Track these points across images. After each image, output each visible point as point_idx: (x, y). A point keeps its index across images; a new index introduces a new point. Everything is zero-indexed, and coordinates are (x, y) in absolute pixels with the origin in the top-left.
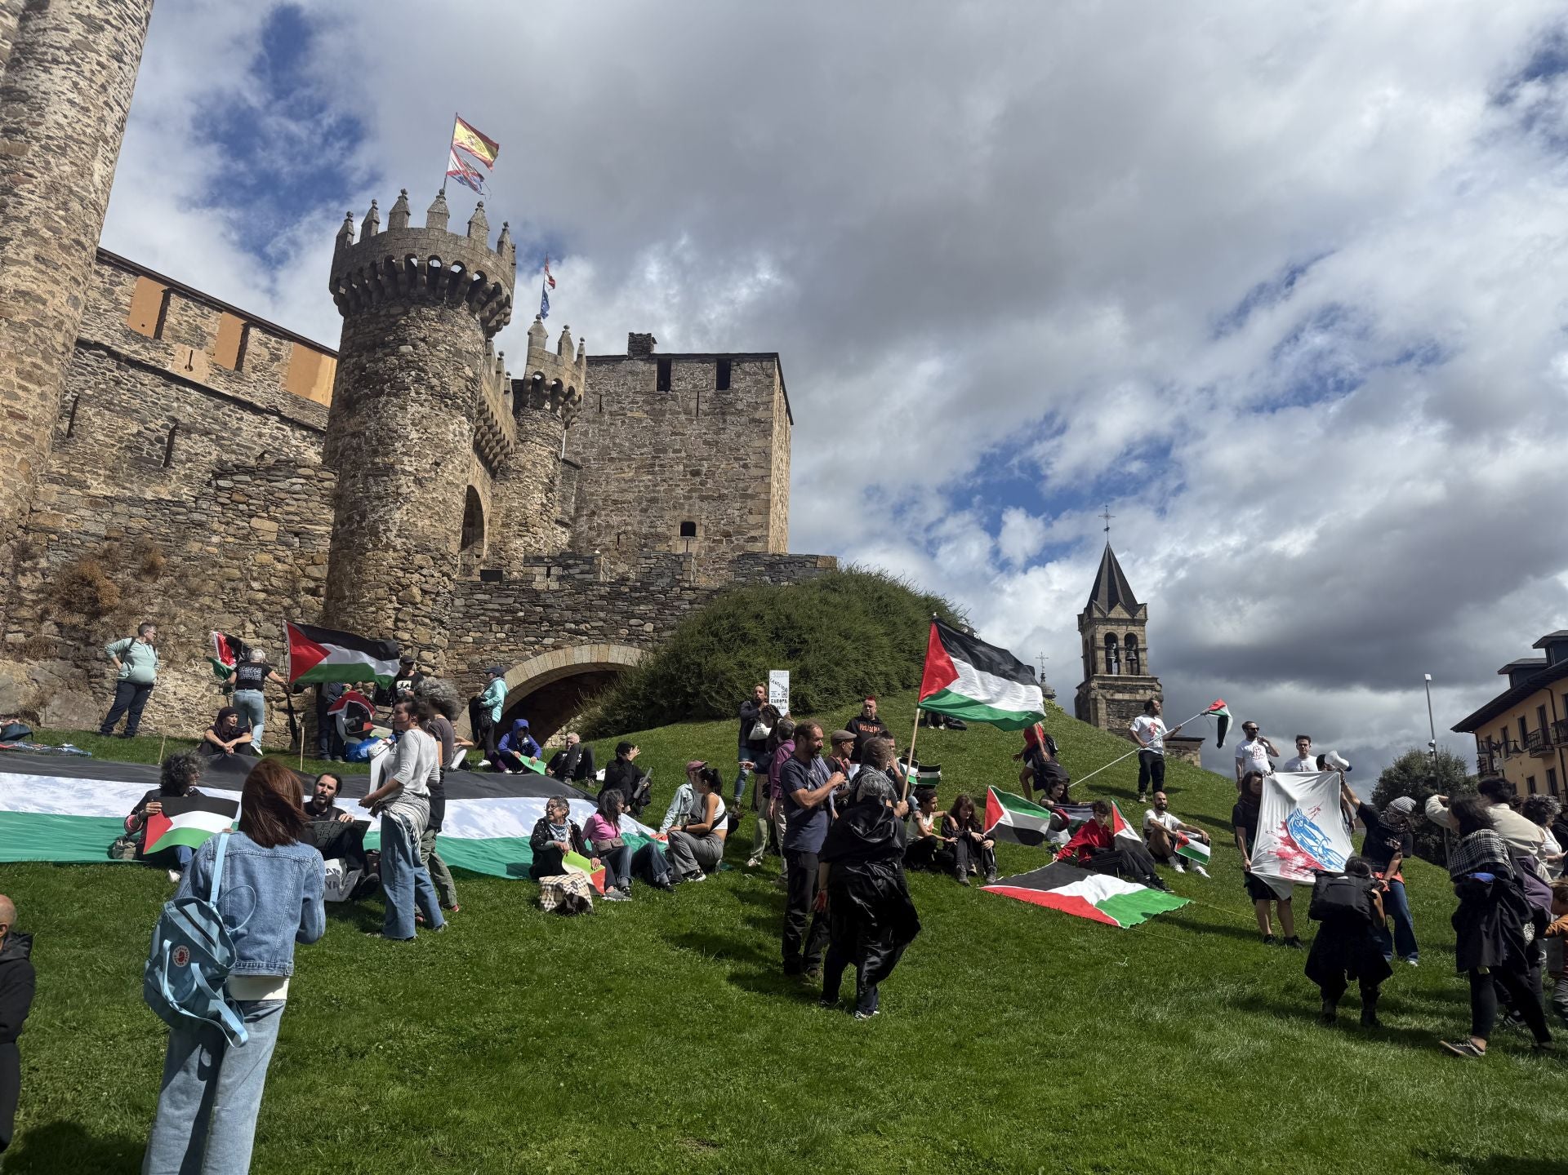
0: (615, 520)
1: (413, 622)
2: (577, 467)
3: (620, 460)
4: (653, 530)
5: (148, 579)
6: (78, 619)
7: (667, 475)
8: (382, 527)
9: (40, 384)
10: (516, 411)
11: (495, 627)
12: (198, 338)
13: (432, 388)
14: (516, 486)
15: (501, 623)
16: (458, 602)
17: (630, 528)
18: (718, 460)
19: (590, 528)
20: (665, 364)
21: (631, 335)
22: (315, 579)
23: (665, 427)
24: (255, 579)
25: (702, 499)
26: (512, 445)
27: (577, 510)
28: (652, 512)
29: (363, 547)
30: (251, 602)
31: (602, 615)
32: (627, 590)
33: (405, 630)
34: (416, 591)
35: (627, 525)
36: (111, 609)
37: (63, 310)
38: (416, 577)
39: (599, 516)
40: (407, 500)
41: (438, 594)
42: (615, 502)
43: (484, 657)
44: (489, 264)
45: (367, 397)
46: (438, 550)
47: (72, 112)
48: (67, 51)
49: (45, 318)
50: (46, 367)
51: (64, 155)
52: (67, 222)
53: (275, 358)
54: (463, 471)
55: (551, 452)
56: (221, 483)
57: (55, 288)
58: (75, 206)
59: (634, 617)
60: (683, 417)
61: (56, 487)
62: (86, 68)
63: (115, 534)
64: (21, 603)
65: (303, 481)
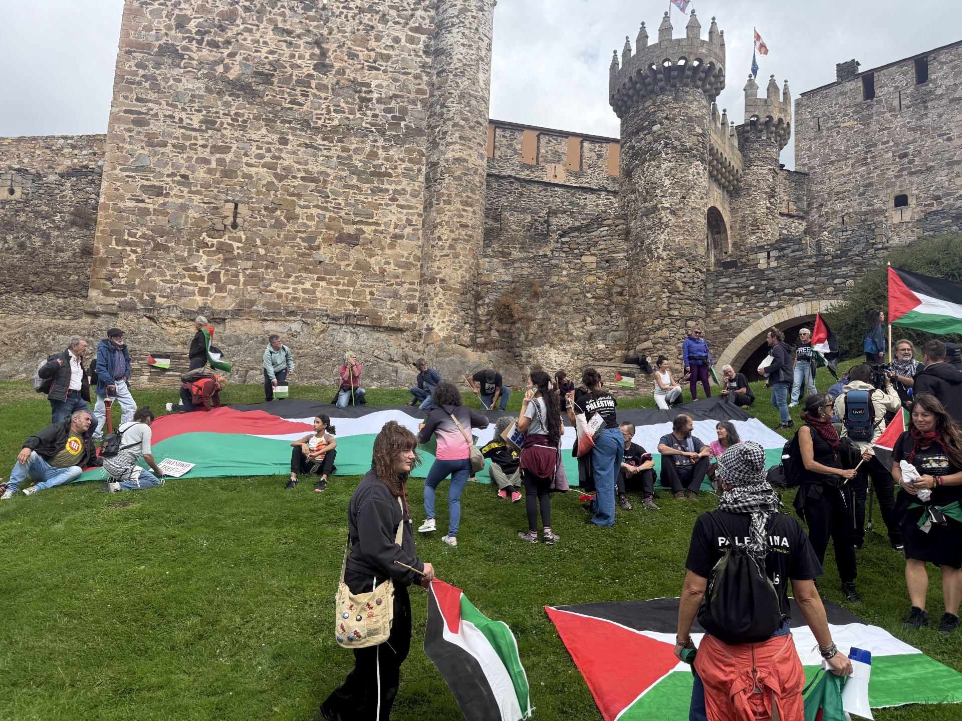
0: (839, 206)
1: (679, 303)
2: (807, 175)
3: (838, 161)
4: (871, 208)
5: (534, 300)
6: (505, 327)
7: (878, 164)
8: (654, 247)
9: (472, 206)
10: (742, 148)
11: (735, 300)
12: (557, 157)
13: (675, 148)
14: (747, 199)
15: (739, 296)
16: (710, 286)
17: (851, 210)
18: (923, 140)
19: (820, 217)
20: (869, 79)
21: (838, 65)
22: (621, 286)
23: (874, 127)
24: (588, 292)
25: (911, 174)
26: (741, 172)
27: (809, 206)
28: (869, 194)
29: (644, 261)
30: (588, 305)
31: (812, 279)
32: (830, 258)
33: (675, 309)
34: (679, 283)
35: (849, 208)
36: (520, 319)
37: (476, 163)
38: (678, 274)
39: (826, 206)
40: (667, 226)
41: (694, 283)
42: (837, 193)
43: (730, 320)
44: (704, 51)
45: (637, 166)
46: (690, 254)
47: (463, 50)
48: (457, 17)
49: (468, 170)
50: (473, 196)
51: (464, 76)
52: (471, 113)
53: (600, 156)
54: (702, 198)
55: (770, 170)
56: (564, 240)
57: (471, 152)
58: (474, 102)
59: (838, 277)
60: (888, 115)
61: (487, 260)
62: (467, 22)
63: (516, 279)
64: (481, 321)
65: (607, 228)
